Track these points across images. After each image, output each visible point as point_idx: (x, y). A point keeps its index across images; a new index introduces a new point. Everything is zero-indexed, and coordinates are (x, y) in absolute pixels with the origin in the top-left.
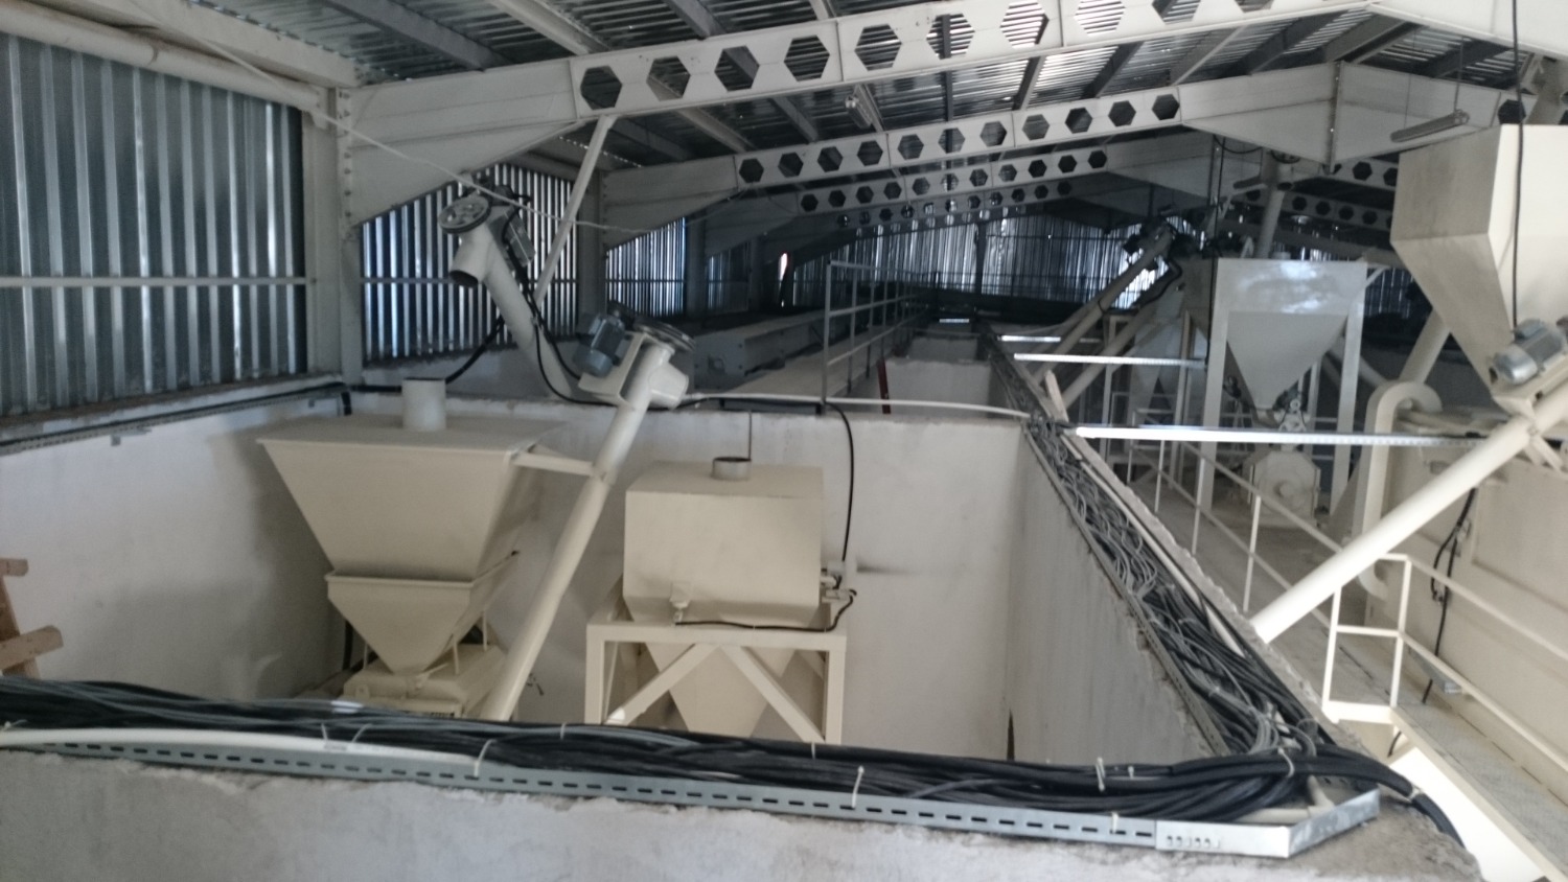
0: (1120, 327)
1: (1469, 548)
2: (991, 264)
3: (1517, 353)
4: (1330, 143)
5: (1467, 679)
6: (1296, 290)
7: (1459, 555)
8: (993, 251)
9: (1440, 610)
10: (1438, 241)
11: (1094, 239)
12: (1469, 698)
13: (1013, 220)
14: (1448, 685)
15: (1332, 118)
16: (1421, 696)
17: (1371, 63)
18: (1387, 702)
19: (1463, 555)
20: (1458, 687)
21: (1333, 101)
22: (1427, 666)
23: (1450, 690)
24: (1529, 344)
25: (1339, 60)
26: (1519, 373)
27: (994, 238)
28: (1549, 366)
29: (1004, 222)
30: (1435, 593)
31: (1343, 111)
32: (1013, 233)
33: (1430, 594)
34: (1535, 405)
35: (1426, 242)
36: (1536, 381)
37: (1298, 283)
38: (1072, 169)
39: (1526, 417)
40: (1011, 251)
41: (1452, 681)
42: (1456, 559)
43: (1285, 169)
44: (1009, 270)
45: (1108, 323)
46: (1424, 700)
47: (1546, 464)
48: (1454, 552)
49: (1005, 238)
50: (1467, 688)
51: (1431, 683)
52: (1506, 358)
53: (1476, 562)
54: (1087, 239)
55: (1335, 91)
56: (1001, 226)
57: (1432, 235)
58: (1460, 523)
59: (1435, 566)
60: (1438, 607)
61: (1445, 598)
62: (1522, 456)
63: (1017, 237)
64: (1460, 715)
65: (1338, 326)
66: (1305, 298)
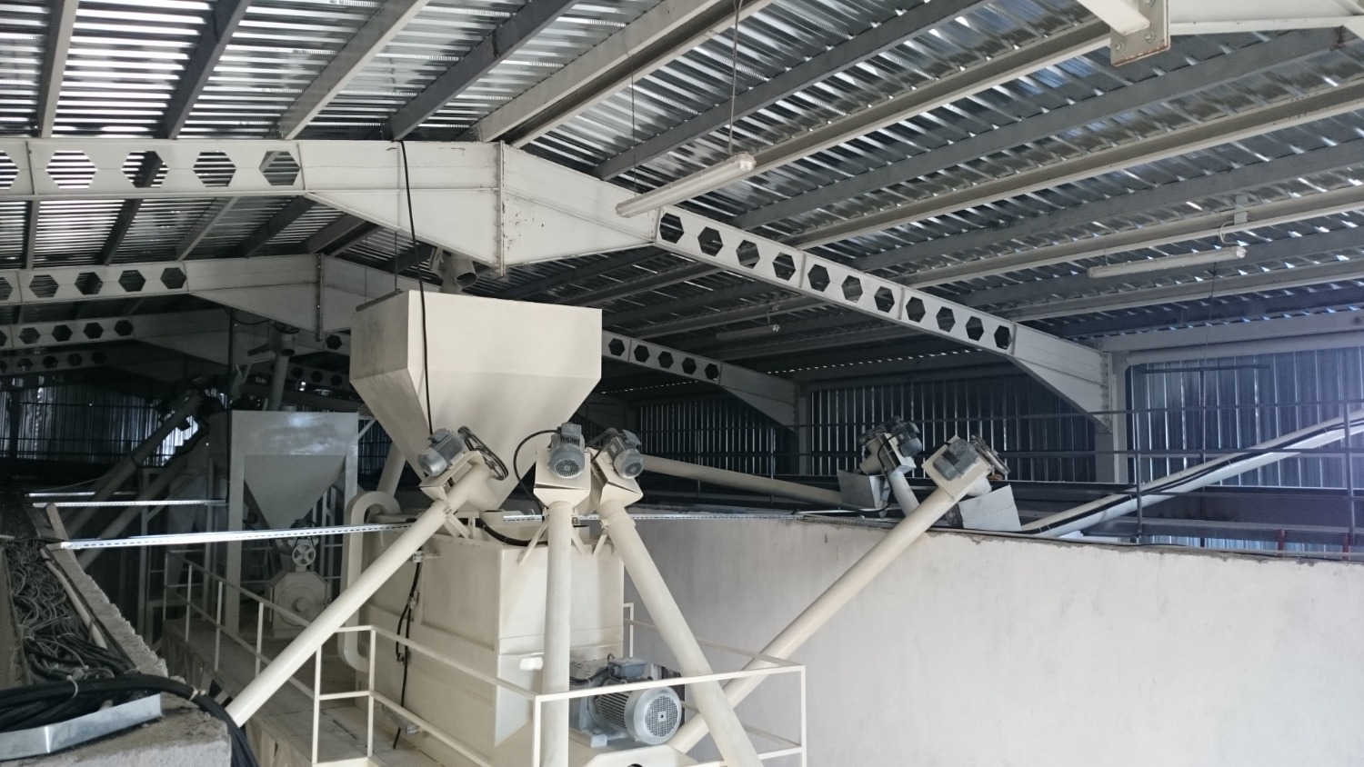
0: (153, 477)
1: (418, 614)
2: (27, 429)
3: (432, 453)
4: (318, 316)
5: (422, 718)
6: (301, 436)
7: (413, 620)
8: (28, 418)
9: (403, 667)
10: (379, 377)
11: (136, 407)
12: (426, 734)
13: (50, 389)
14: (410, 728)
15: (318, 297)
16: (392, 743)
17: (343, 257)
18: (365, 754)
19: (415, 620)
20: (418, 727)
21: (317, 284)
22: (395, 717)
23: (411, 731)
24: (440, 446)
25: (319, 252)
26: (435, 468)
27: (29, 406)
28: (454, 462)
29: (40, 390)
30: (399, 655)
31: (327, 293)
32: (51, 400)
33: (396, 656)
34: (447, 491)
35: (371, 378)
36: (447, 473)
37: (302, 430)
38: (98, 336)
39: (442, 500)
40: (49, 418)
41: (413, 723)
42: (411, 623)
43: (287, 338)
44: (48, 435)
45: (142, 475)
46: (394, 747)
47: (461, 536)
48: (410, 619)
49: (42, 404)
50: (424, 726)
51: (399, 730)
52: (425, 457)
53: (424, 623)
54: (129, 407)
55: (319, 276)
56: (37, 394)
57: (375, 373)
58: (412, 595)
59: (399, 633)
60: (401, 666)
61: (405, 657)
62: (442, 531)
63: (54, 405)
64: (420, 751)
65: (339, 464)
66: (310, 442)
